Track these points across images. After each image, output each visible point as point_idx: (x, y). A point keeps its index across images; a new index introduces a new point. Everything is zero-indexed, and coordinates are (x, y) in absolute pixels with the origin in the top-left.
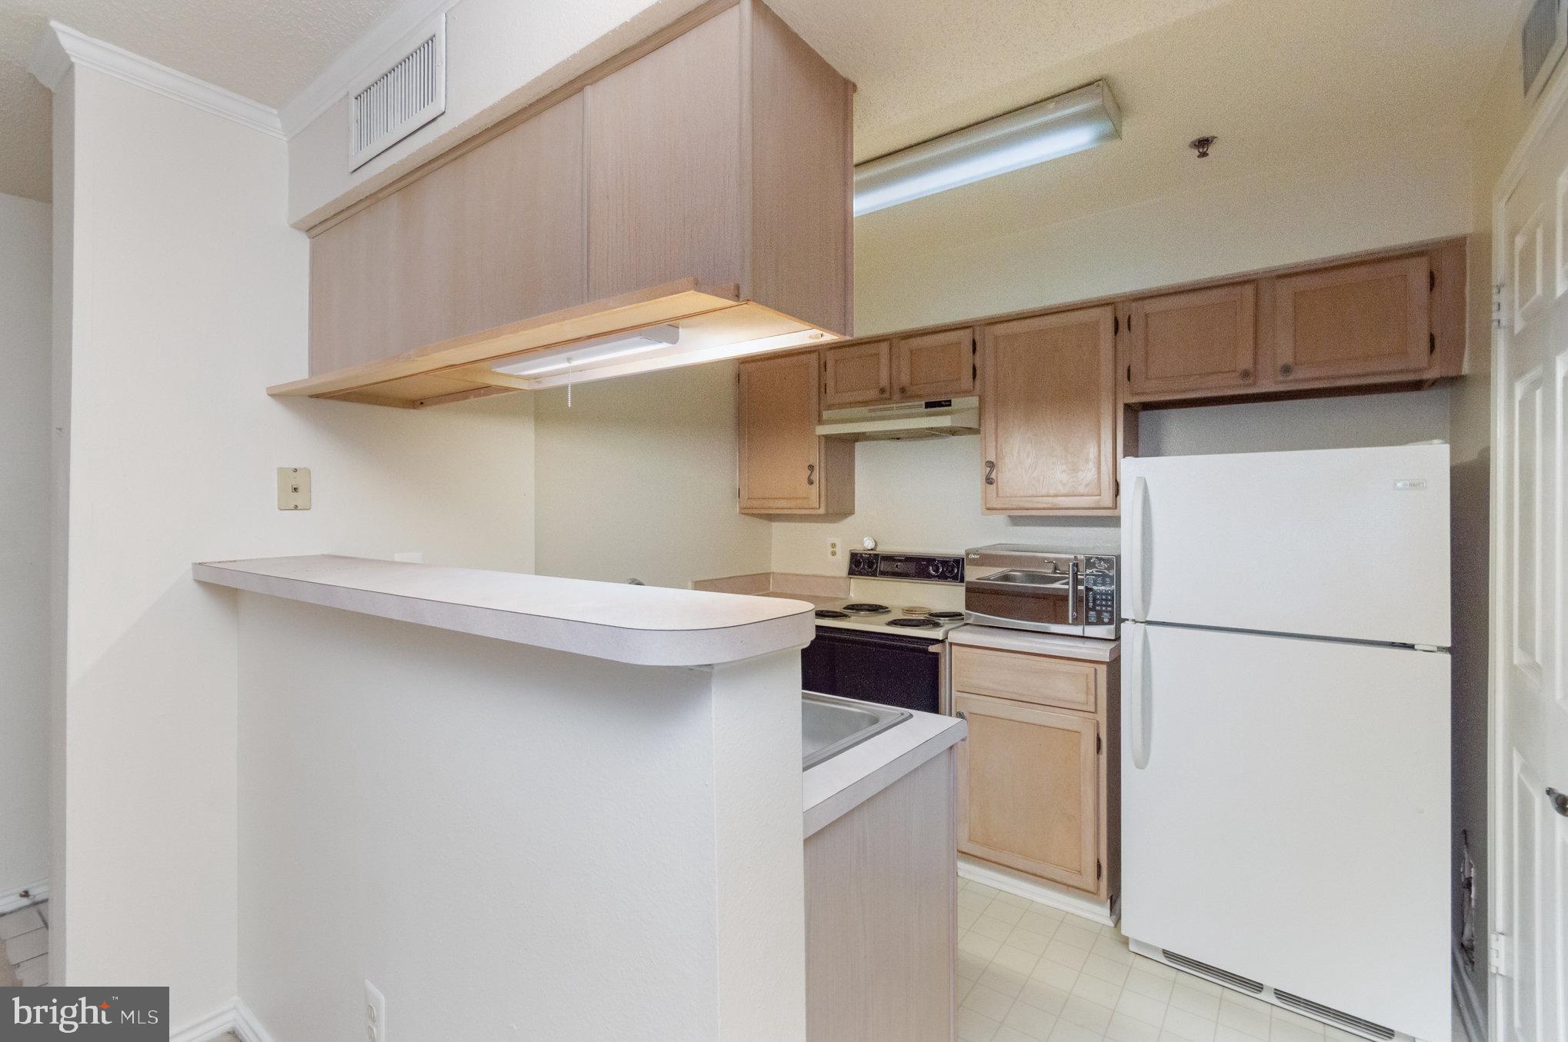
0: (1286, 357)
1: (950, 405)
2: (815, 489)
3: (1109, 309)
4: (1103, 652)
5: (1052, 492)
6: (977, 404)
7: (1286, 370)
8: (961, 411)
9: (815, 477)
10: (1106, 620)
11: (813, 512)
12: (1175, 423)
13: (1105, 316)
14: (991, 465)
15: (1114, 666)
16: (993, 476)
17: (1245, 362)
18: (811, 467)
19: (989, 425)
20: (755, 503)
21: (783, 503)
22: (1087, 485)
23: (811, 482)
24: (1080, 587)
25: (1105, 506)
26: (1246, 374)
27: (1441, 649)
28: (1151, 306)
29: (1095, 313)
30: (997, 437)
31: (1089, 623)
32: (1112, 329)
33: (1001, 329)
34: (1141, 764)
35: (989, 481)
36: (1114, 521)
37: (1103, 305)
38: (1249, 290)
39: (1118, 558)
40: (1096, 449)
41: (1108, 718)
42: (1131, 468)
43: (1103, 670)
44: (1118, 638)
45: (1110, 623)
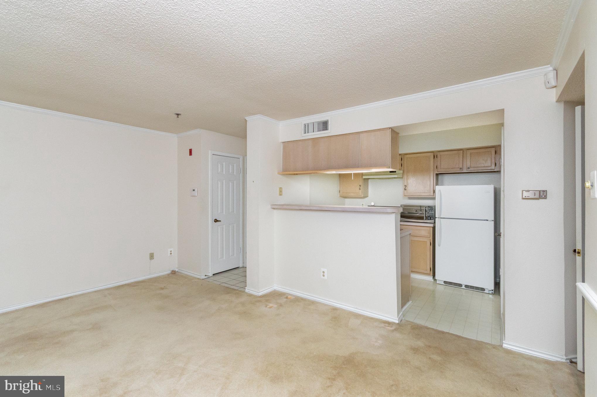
0: (469, 165)
1: (396, 172)
2: (361, 191)
3: (432, 153)
4: (432, 225)
5: (419, 192)
6: (402, 172)
7: (469, 168)
8: (398, 174)
9: (361, 188)
10: (432, 219)
11: (361, 196)
12: (446, 178)
13: (432, 155)
14: (406, 186)
15: (434, 228)
16: (406, 188)
17: (461, 166)
18: (360, 186)
19: (405, 177)
20: (344, 194)
21: (352, 194)
22: (427, 191)
23: (360, 189)
24: (426, 215)
25: (431, 195)
26: (461, 169)
27: (493, 221)
28: (442, 153)
29: (429, 154)
30: (407, 180)
31: (428, 220)
32: (433, 158)
33: (407, 156)
34: (439, 246)
35: (405, 189)
36: (434, 198)
37: (432, 152)
38: (461, 151)
39: (435, 206)
40: (430, 183)
41: (433, 239)
42: (438, 188)
43: (432, 229)
44: (435, 223)
45: (433, 219)
